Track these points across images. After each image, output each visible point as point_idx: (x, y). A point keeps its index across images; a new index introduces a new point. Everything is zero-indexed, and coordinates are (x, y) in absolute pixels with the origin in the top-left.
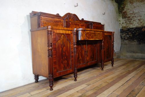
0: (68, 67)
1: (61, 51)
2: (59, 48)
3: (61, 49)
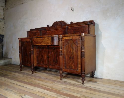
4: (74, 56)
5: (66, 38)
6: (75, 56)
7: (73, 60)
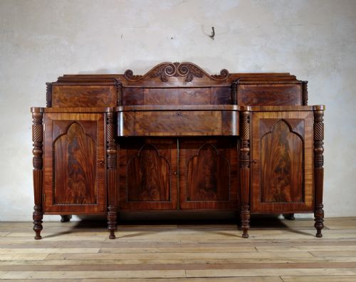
0: (87, 198)
1: (69, 159)
2: (62, 154)
3: (68, 155)
4: (289, 167)
5: (266, 116)
6: (292, 166)
7: (288, 175)
